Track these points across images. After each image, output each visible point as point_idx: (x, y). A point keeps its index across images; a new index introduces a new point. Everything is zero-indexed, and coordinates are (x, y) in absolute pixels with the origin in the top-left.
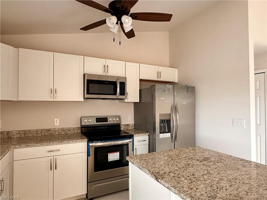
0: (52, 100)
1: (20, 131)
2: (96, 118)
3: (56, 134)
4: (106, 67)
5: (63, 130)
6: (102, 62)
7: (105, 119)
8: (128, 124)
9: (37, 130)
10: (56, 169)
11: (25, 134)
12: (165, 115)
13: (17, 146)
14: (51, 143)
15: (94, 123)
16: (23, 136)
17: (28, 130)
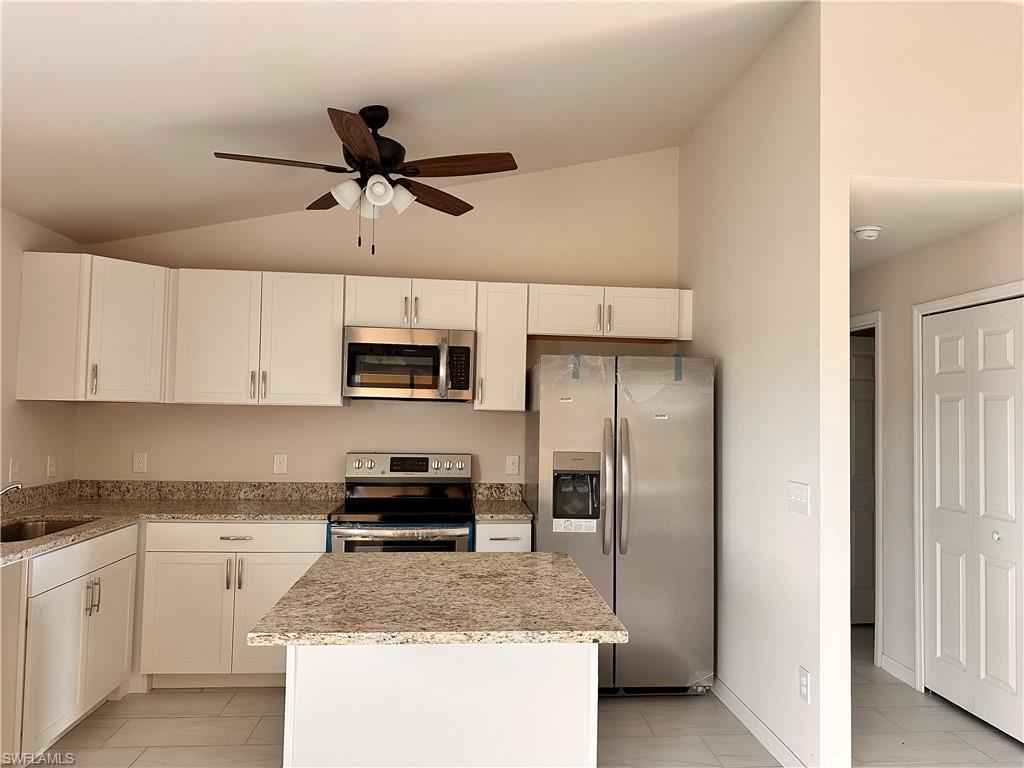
0: (254, 402)
1: (187, 483)
2: (392, 459)
3: (278, 498)
4: (411, 305)
5: (296, 487)
6: (399, 288)
7: (421, 464)
8: (502, 485)
9: (229, 485)
10: (240, 588)
11: (197, 491)
12: (577, 456)
13: (153, 516)
14: (229, 517)
15: (383, 473)
16: (193, 496)
17: (206, 483)
